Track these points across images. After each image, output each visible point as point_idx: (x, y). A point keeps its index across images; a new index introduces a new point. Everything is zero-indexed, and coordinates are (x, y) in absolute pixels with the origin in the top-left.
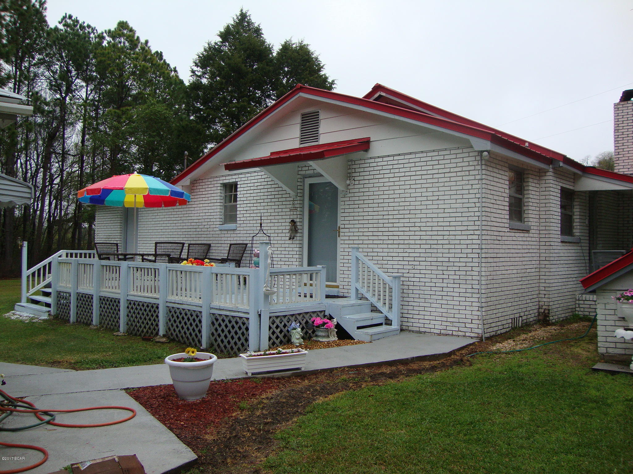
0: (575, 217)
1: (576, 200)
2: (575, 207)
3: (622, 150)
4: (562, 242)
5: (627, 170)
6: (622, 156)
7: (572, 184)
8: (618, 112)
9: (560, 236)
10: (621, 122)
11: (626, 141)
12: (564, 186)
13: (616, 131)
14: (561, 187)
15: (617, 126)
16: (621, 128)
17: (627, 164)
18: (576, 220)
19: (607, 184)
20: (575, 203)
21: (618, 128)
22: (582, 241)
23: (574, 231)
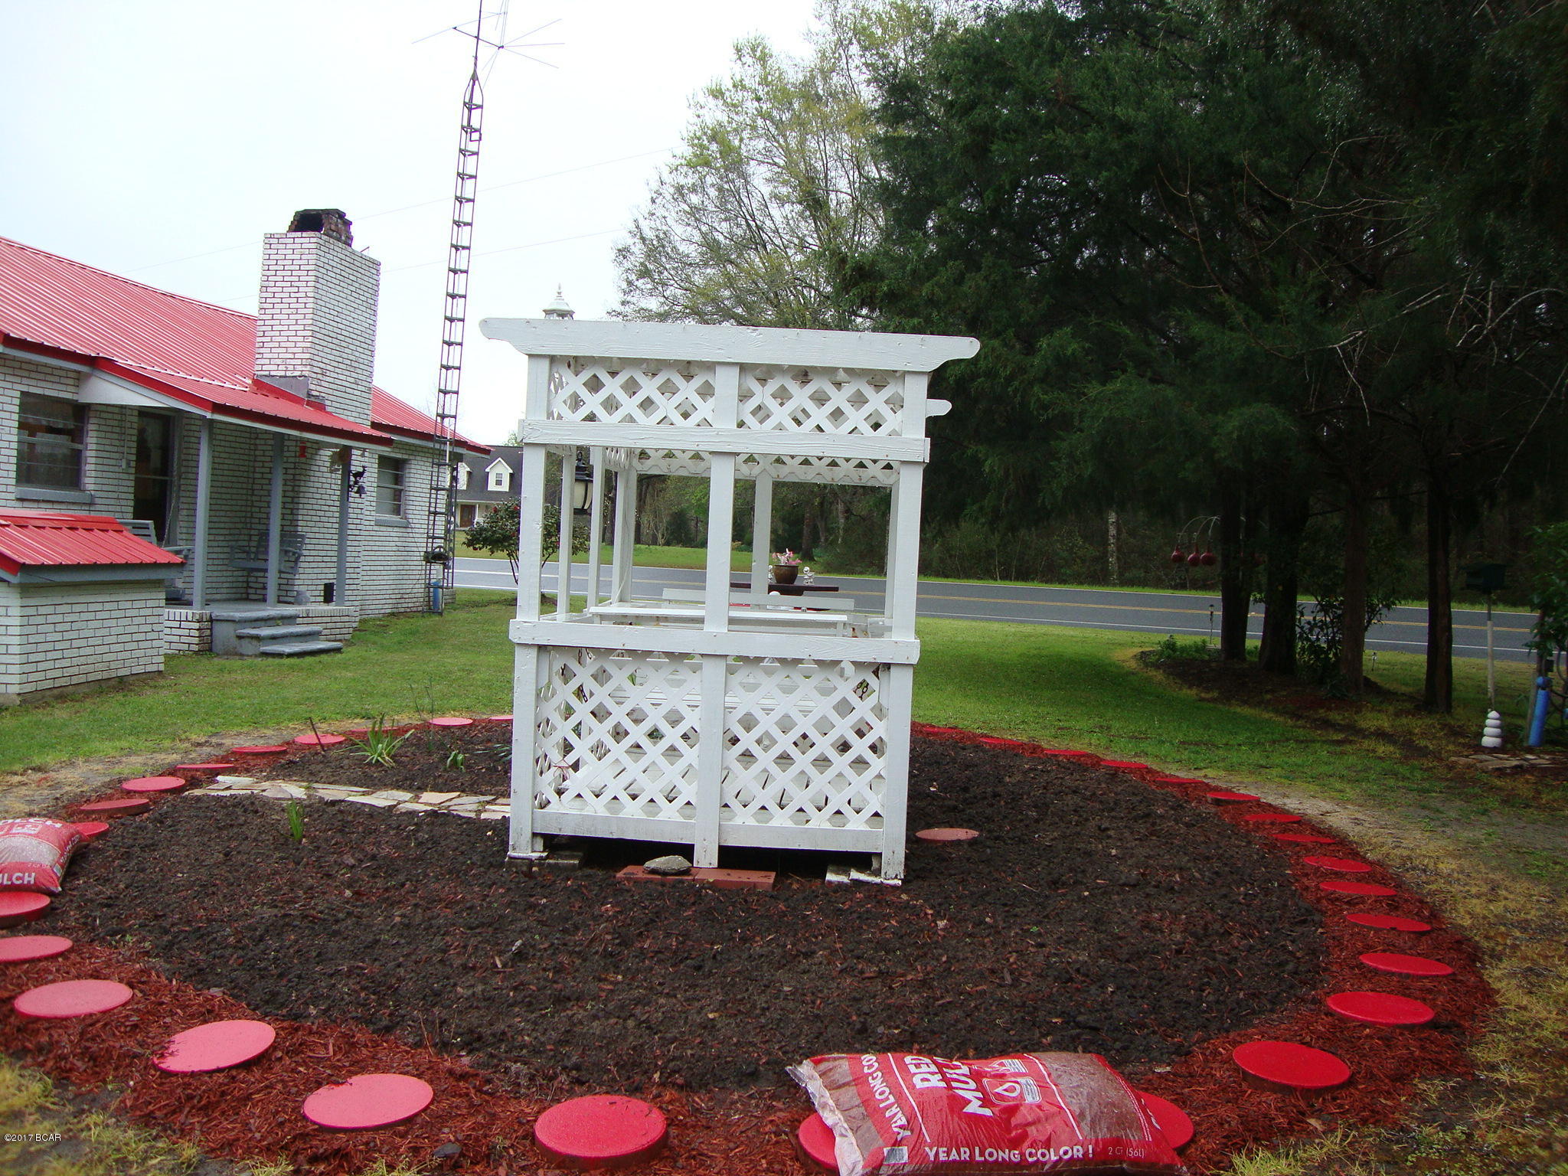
0: (89, 453)
1: (92, 421)
2: (91, 434)
3: (270, 328)
4: (18, 499)
5: (275, 367)
6: (269, 339)
7: (73, 389)
8: (270, 252)
9: (11, 489)
10: (273, 273)
11: (278, 311)
12: (25, 389)
13: (264, 288)
14: (22, 393)
15: (265, 278)
16: (272, 284)
17: (276, 356)
18: (90, 460)
19: (124, 392)
20: (91, 427)
21: (266, 284)
22: (97, 501)
23: (87, 480)
